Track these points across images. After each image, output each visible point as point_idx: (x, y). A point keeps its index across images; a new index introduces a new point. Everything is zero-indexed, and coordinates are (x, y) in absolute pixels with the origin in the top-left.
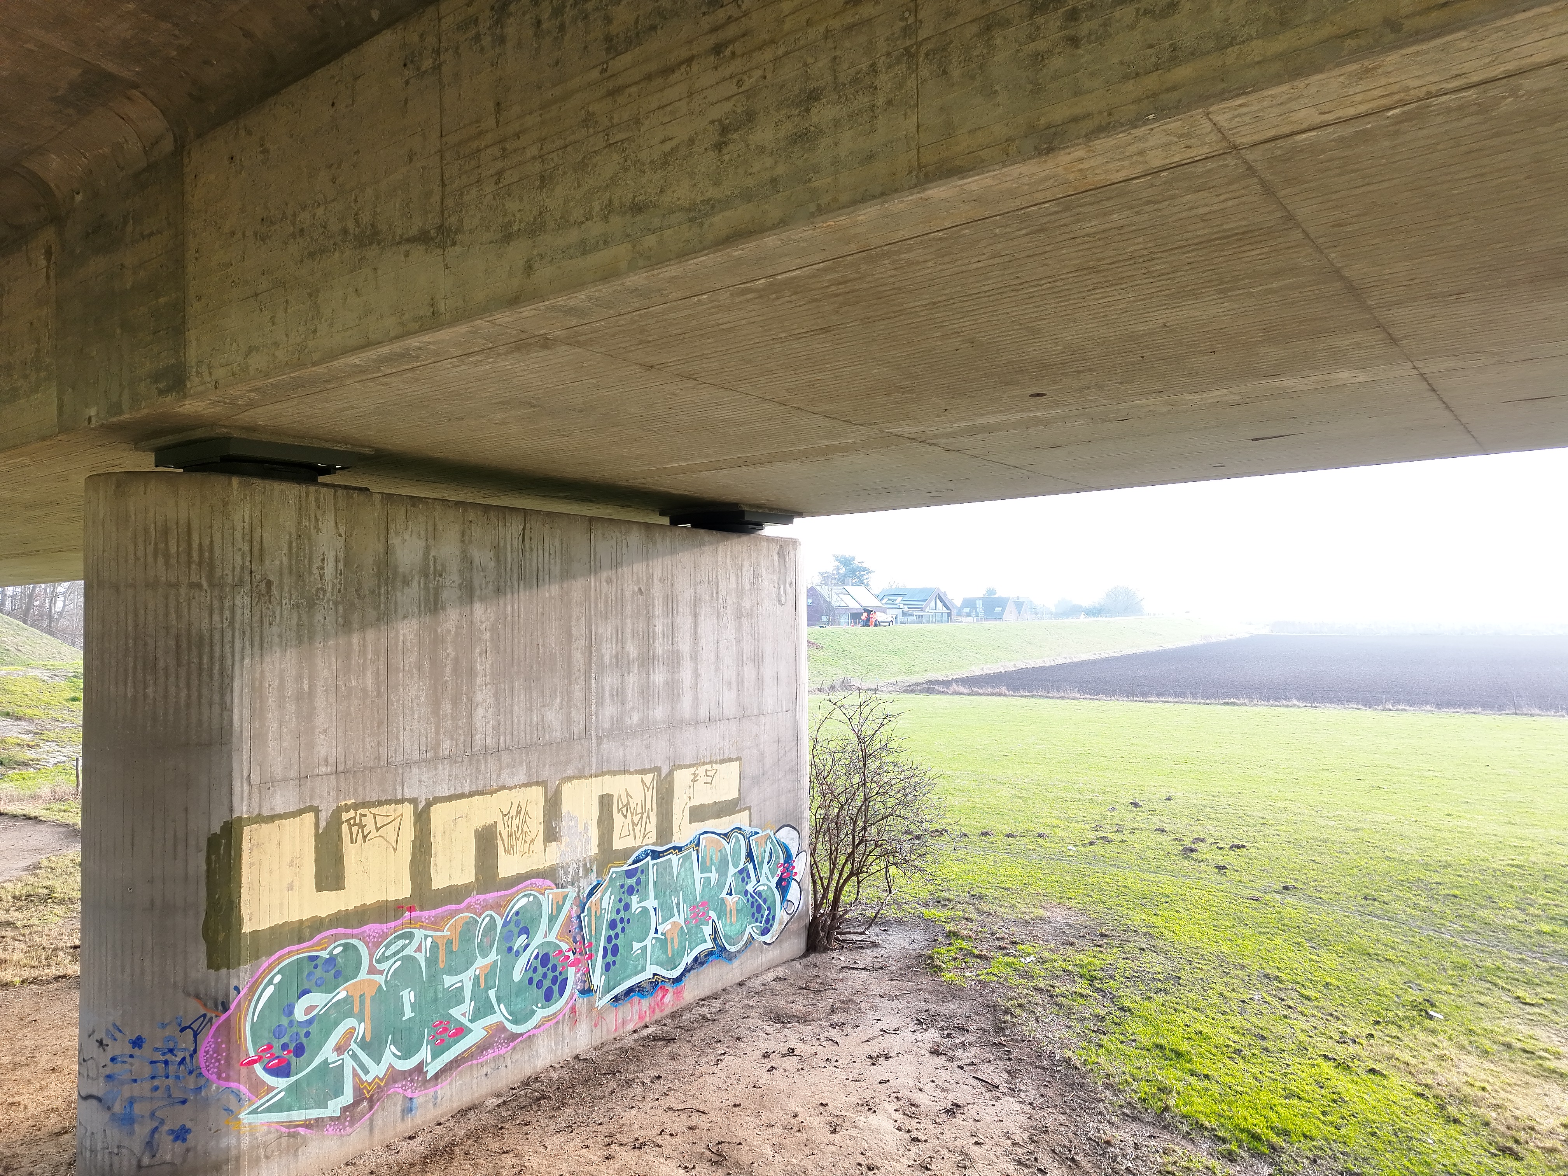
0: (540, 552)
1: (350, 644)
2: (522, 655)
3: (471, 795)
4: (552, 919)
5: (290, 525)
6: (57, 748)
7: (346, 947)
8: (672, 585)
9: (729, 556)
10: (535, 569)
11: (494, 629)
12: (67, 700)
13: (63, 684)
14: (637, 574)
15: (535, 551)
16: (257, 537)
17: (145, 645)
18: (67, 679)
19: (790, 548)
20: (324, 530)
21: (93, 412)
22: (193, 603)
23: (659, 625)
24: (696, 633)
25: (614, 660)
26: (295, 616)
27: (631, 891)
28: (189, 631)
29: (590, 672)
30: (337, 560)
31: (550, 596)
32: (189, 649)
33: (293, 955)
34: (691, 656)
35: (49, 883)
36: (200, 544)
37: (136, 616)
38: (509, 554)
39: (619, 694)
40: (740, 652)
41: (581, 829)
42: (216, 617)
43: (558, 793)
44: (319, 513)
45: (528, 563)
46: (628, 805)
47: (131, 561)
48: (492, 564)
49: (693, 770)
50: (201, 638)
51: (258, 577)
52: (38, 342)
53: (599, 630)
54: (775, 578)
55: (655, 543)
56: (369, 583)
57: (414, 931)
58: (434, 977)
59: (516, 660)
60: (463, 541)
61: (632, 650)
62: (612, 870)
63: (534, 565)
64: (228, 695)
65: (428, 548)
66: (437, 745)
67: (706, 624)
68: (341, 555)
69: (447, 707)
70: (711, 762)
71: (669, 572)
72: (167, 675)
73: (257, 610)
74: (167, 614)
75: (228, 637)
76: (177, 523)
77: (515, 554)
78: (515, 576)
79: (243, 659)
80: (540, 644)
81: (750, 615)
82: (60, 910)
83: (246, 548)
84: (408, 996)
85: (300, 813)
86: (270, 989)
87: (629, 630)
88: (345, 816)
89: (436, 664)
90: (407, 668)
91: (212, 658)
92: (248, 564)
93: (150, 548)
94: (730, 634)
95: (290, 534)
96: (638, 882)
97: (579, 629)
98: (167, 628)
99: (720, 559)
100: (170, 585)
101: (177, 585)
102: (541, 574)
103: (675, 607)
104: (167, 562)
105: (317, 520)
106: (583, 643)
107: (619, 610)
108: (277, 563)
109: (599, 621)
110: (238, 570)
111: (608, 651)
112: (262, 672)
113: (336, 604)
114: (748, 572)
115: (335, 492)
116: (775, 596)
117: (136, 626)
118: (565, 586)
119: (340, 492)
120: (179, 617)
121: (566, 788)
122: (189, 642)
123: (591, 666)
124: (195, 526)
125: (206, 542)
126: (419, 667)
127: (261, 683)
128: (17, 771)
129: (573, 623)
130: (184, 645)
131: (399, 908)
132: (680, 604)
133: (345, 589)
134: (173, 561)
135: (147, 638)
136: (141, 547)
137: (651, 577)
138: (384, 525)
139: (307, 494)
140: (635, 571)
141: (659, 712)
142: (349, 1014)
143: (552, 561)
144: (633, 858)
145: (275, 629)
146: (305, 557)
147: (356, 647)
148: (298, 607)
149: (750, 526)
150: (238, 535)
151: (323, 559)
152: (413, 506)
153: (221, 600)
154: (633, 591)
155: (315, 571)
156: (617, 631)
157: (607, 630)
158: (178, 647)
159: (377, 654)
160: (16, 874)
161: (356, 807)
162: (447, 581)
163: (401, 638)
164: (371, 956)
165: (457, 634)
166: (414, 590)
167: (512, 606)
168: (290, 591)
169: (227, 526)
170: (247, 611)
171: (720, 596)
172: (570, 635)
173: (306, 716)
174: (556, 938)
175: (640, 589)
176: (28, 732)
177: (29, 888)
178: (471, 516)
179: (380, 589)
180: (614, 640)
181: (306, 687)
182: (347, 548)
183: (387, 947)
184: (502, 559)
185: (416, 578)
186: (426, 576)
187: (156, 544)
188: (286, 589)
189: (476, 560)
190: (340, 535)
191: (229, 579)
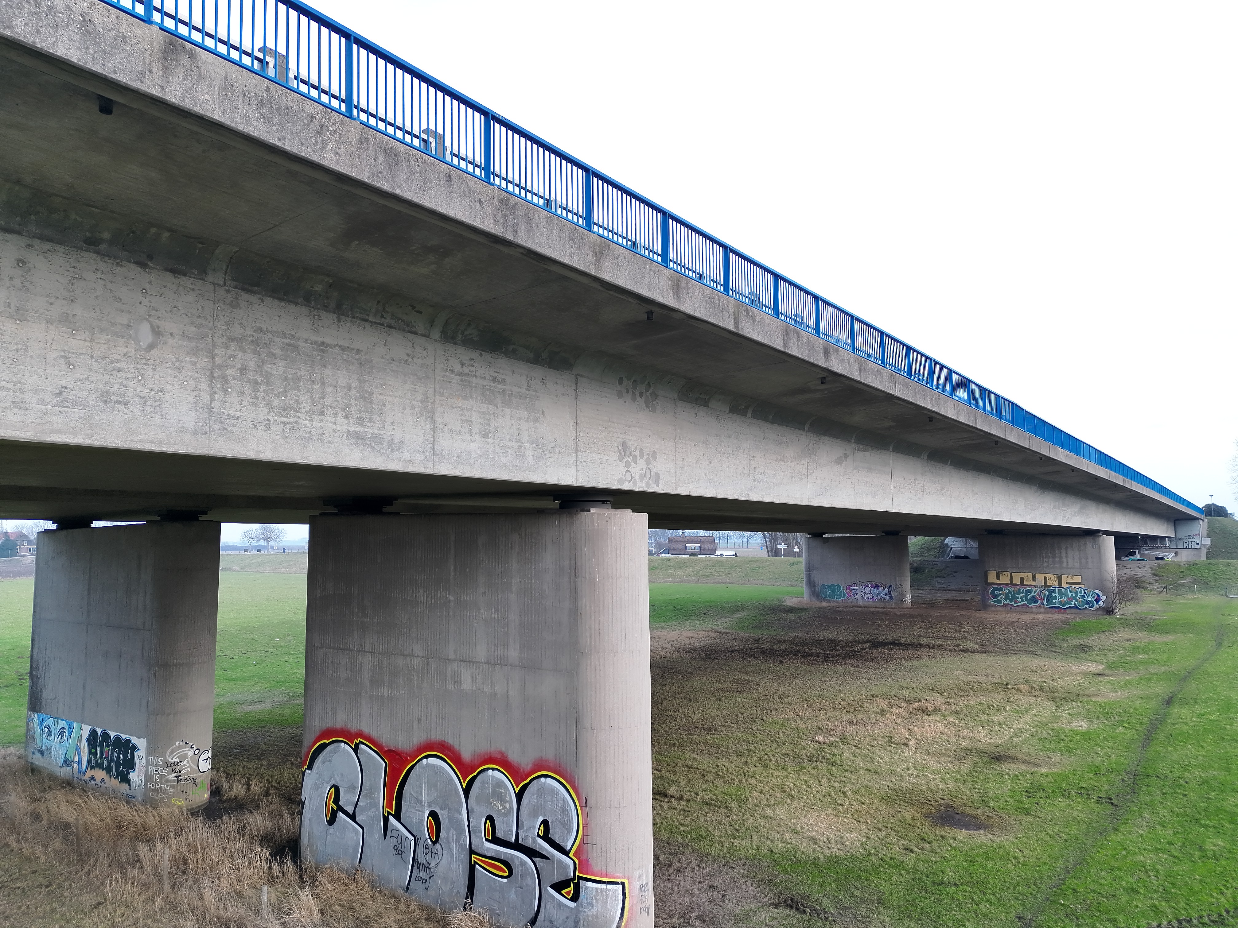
3: (1019, 573)
4: (1035, 592)
24: (1067, 553)
41: (1040, 581)
46: (1051, 579)
49: (1068, 576)
62: (1048, 588)
66: (1013, 565)
69: (1014, 561)
84: (1010, 595)
96: (1054, 591)
121: (1037, 574)
141: (1057, 565)
144: (1052, 587)
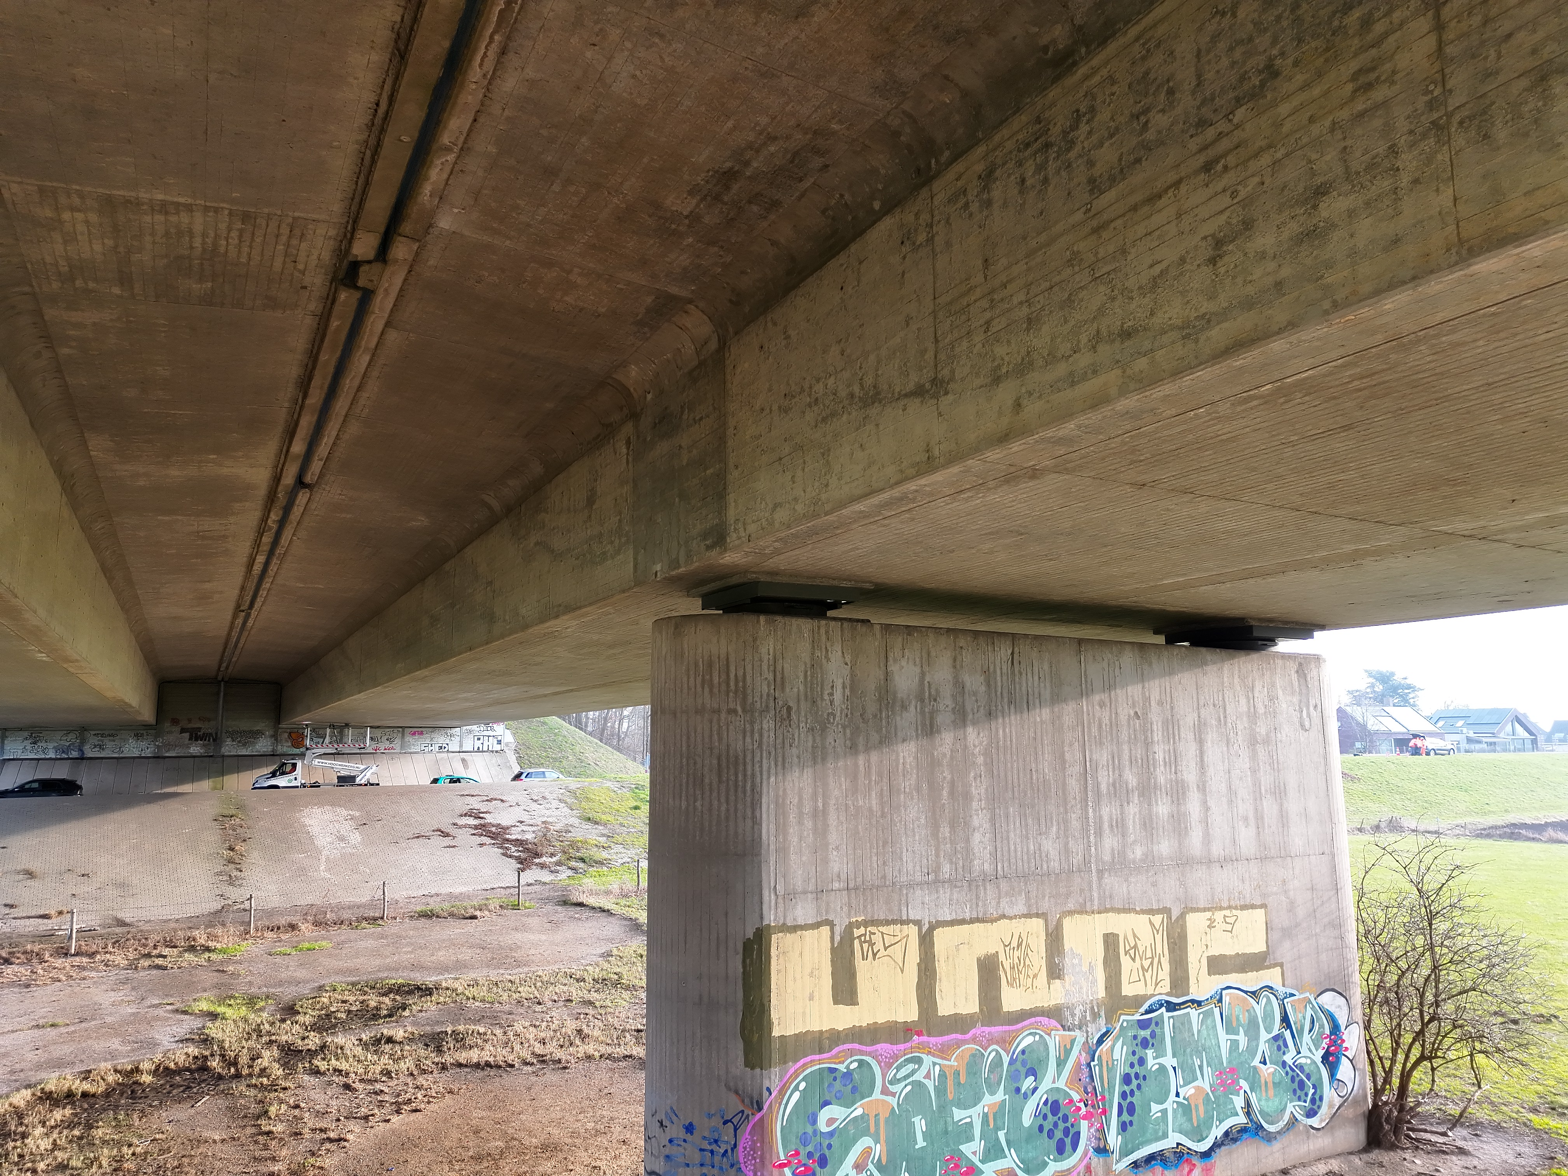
0: (1029, 675)
1: (856, 765)
2: (1016, 781)
3: (972, 921)
4: (1060, 1064)
5: (806, 656)
6: (623, 850)
7: (861, 1063)
8: (1172, 708)
9: (1236, 677)
10: (1025, 693)
11: (986, 753)
12: (631, 808)
13: (629, 794)
14: (1132, 696)
15: (1024, 675)
16: (779, 668)
17: (695, 763)
18: (631, 790)
19: (1313, 666)
20: (833, 660)
21: (658, 567)
22: (731, 727)
23: (1160, 752)
24: (1202, 760)
25: (1111, 788)
26: (810, 738)
27: (1145, 1044)
28: (728, 752)
29: (1086, 801)
30: (844, 687)
31: (1041, 720)
32: (728, 767)
33: (815, 1064)
34: (1198, 786)
35: (618, 970)
36: (736, 675)
37: (688, 738)
38: (999, 678)
39: (1119, 826)
40: (1257, 784)
41: (1085, 968)
42: (748, 740)
43: (1059, 927)
44: (828, 644)
45: (1017, 686)
46: (1135, 947)
47: (685, 690)
48: (983, 688)
49: (1208, 914)
50: (737, 757)
51: (781, 703)
52: (620, 513)
53: (1094, 756)
54: (1295, 700)
55: (1150, 664)
56: (872, 708)
57: (923, 1056)
58: (944, 1108)
59: (1010, 786)
60: (955, 667)
61: (1131, 778)
62: (1123, 1017)
63: (1024, 688)
64: (758, 811)
65: (923, 674)
66: (937, 869)
67: (1214, 752)
68: (848, 683)
69: (945, 831)
70: (1230, 907)
71: (1168, 695)
72: (711, 790)
73: (779, 732)
74: (711, 736)
75: (757, 759)
76: (719, 658)
77: (1005, 678)
78: (1006, 700)
79: (769, 778)
80: (1033, 770)
81: (1267, 741)
82: (626, 995)
83: (771, 677)
84: (920, 1124)
85: (817, 925)
86: (796, 1096)
87: (1126, 756)
88: (857, 932)
89: (934, 789)
90: (907, 790)
91: (745, 775)
92: (772, 691)
93: (699, 679)
94: (1243, 763)
95: (805, 664)
96: (1153, 1034)
97: (1073, 755)
98: (711, 749)
99: (1226, 679)
100: (714, 712)
101: (719, 711)
102: (1031, 698)
103: (1176, 733)
104: (711, 691)
105: (827, 651)
106: (1077, 769)
107: (1114, 735)
108: (795, 690)
109: (1094, 747)
110: (765, 697)
111: (1104, 779)
112: (785, 790)
113: (844, 727)
114: (1260, 694)
115: (842, 625)
116: (1296, 720)
117: (689, 746)
118: (1056, 710)
119: (846, 624)
120: (720, 739)
121: (1067, 923)
122: (728, 761)
123: (1087, 795)
124: (732, 659)
125: (740, 673)
126: (918, 789)
127: (784, 800)
128: (595, 869)
129: (1066, 749)
130: (724, 764)
131: (907, 1031)
132: (1182, 729)
133: (852, 714)
134: (716, 690)
135: (697, 758)
136: (692, 679)
137: (1147, 700)
138: (884, 653)
139: (819, 627)
140: (1130, 694)
141: (1165, 847)
142: (866, 1132)
143: (1042, 685)
144: (1146, 1006)
145: (794, 751)
146: (817, 684)
147: (862, 768)
148: (813, 730)
149: (1260, 643)
150: (765, 667)
151: (833, 686)
152: (909, 634)
153: (752, 723)
154: (1129, 716)
155: (826, 697)
156: (1113, 757)
157: (1102, 756)
158: (719, 765)
159: (880, 775)
160: (595, 959)
161: (866, 924)
162: (941, 705)
163: (901, 761)
164: (884, 1076)
165: (952, 758)
166: (911, 714)
167: (1004, 731)
168: (806, 716)
169: (756, 659)
170: (772, 734)
171: (1229, 720)
172: (1064, 761)
173: (821, 832)
174: (1066, 1085)
175: (1136, 713)
176: (603, 835)
177: (604, 973)
178: (962, 642)
179: (881, 714)
180: (1111, 767)
181: (820, 804)
182: (853, 675)
183: (898, 1069)
184: (992, 683)
185: (913, 703)
186: (922, 700)
187: (703, 676)
188: (803, 714)
189: (968, 685)
190: (846, 664)
191: (758, 705)
